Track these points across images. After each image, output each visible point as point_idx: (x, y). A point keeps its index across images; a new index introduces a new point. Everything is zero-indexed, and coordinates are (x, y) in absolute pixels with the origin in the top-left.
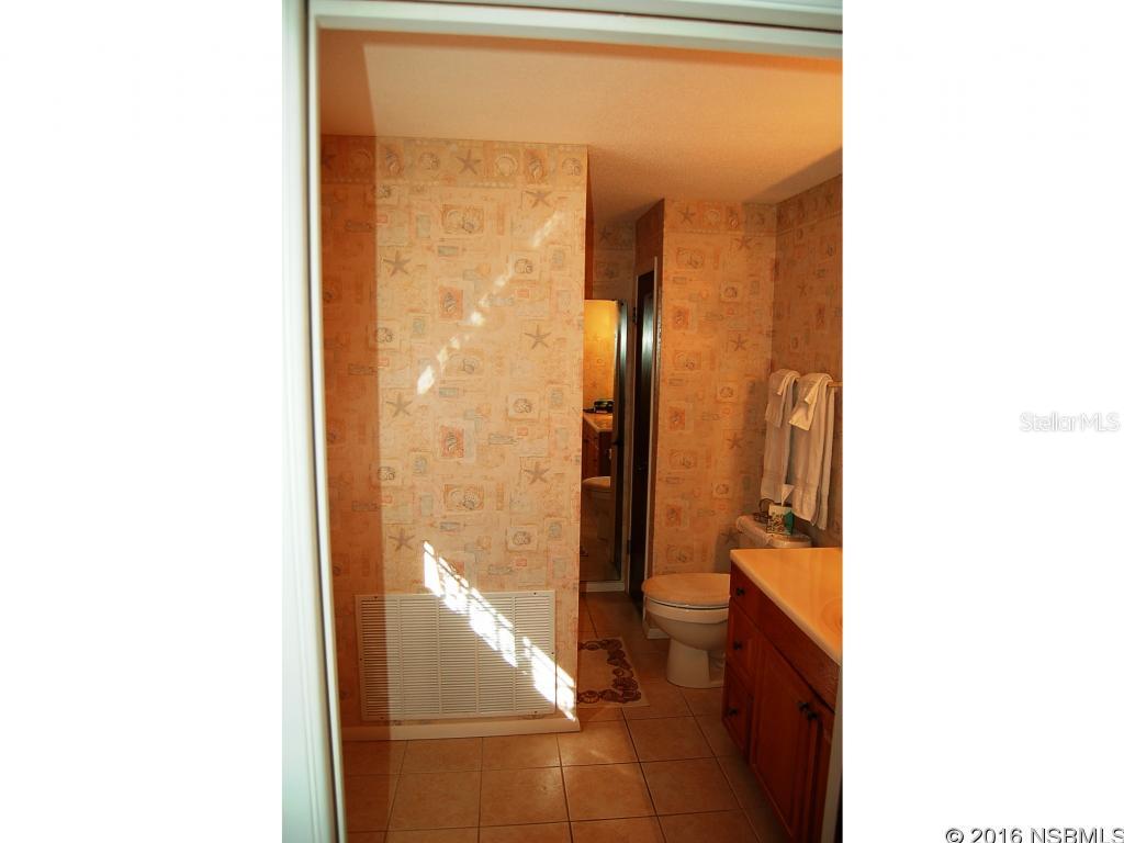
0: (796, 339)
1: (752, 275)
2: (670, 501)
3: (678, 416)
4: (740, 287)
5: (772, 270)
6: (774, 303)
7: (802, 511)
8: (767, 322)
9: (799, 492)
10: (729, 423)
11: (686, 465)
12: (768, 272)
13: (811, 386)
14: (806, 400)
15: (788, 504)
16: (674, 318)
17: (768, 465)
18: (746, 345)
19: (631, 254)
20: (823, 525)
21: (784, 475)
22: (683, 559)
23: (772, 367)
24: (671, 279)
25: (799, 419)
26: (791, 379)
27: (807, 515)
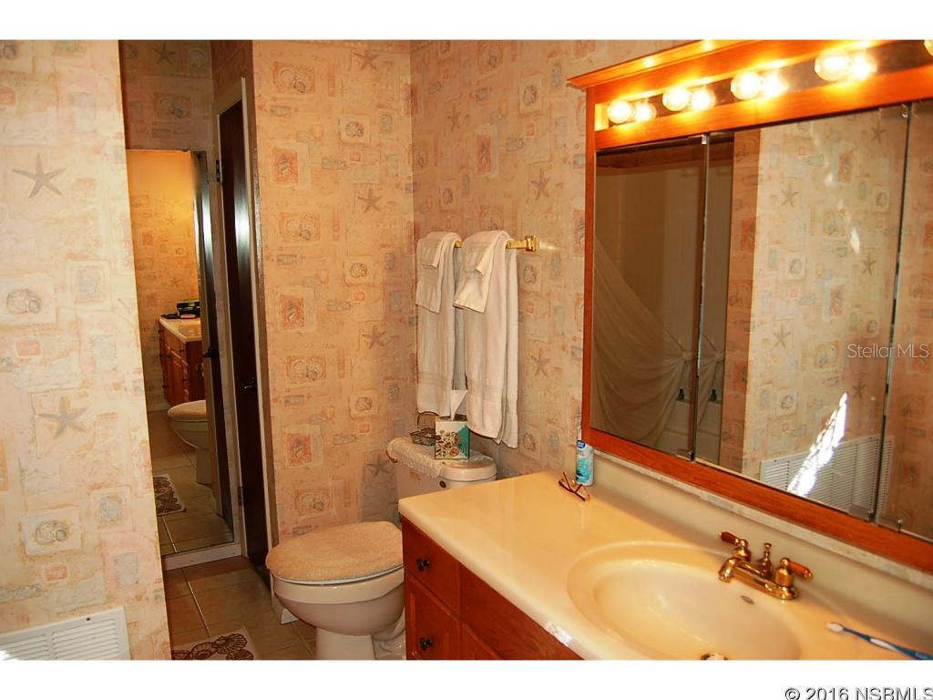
0: (449, 190)
1: (380, 106)
2: (294, 430)
3: (293, 307)
4: (365, 122)
5: (407, 100)
6: (413, 145)
7: (483, 425)
8: (406, 171)
9: (476, 401)
10: (365, 313)
11: (311, 376)
12: (402, 103)
13: (483, 249)
14: (479, 268)
15: (459, 417)
16: (277, 165)
17: (426, 366)
18: (380, 203)
19: (208, 84)
20: (513, 443)
21: (450, 378)
22: (319, 506)
23: (417, 232)
24: (268, 108)
25: (468, 296)
26: (451, 242)
27: (490, 430)
